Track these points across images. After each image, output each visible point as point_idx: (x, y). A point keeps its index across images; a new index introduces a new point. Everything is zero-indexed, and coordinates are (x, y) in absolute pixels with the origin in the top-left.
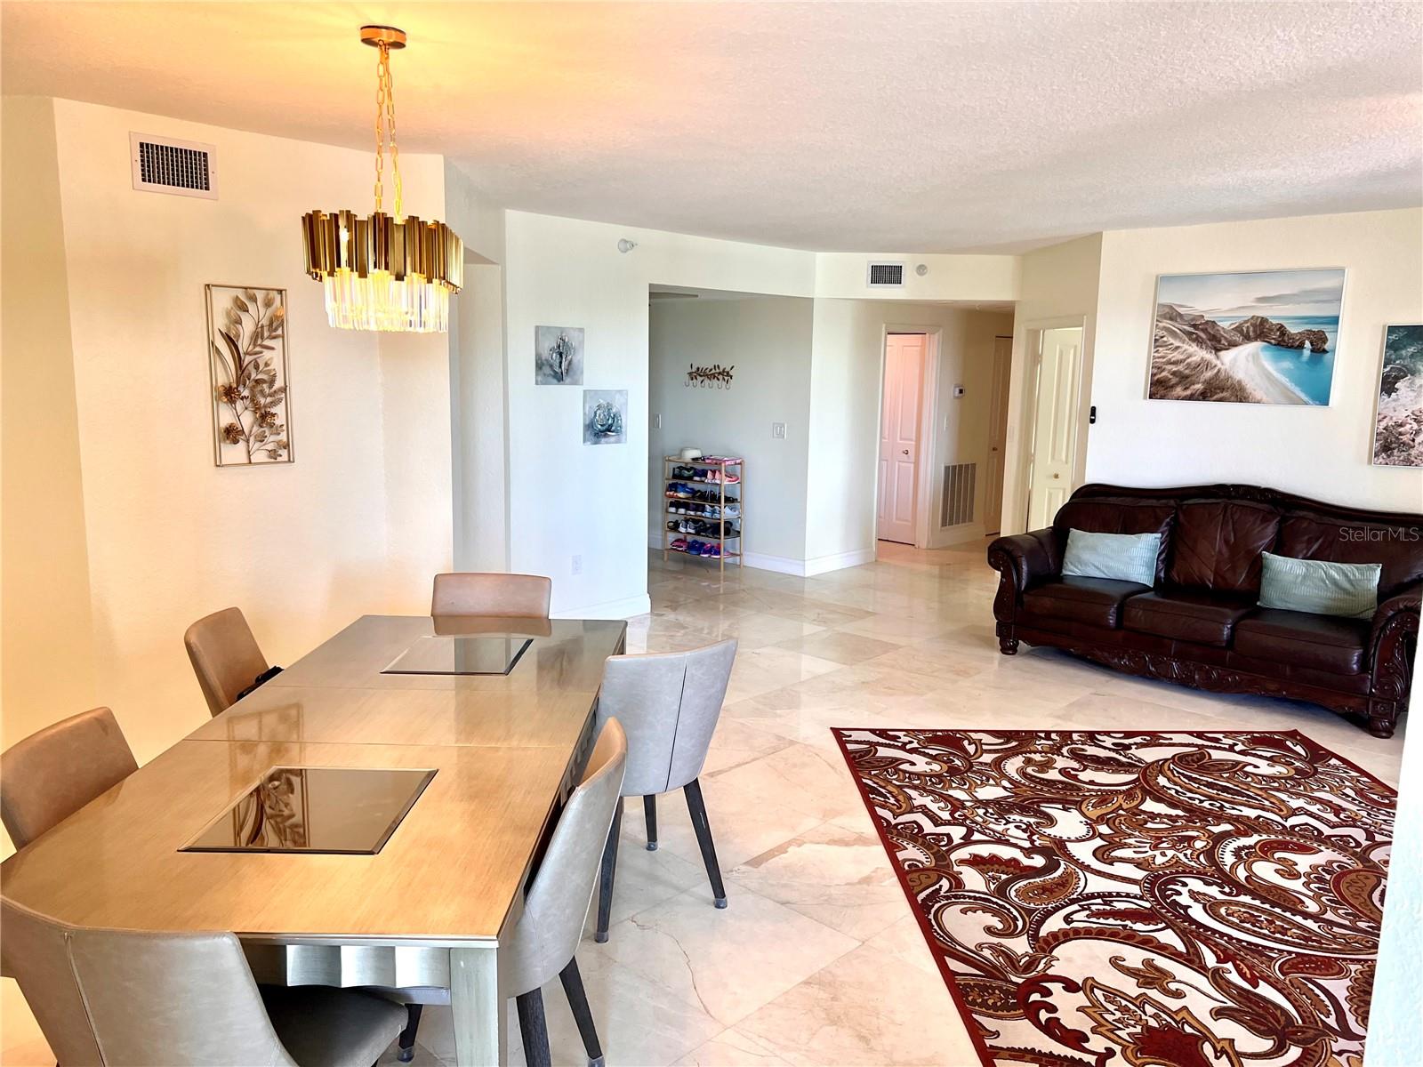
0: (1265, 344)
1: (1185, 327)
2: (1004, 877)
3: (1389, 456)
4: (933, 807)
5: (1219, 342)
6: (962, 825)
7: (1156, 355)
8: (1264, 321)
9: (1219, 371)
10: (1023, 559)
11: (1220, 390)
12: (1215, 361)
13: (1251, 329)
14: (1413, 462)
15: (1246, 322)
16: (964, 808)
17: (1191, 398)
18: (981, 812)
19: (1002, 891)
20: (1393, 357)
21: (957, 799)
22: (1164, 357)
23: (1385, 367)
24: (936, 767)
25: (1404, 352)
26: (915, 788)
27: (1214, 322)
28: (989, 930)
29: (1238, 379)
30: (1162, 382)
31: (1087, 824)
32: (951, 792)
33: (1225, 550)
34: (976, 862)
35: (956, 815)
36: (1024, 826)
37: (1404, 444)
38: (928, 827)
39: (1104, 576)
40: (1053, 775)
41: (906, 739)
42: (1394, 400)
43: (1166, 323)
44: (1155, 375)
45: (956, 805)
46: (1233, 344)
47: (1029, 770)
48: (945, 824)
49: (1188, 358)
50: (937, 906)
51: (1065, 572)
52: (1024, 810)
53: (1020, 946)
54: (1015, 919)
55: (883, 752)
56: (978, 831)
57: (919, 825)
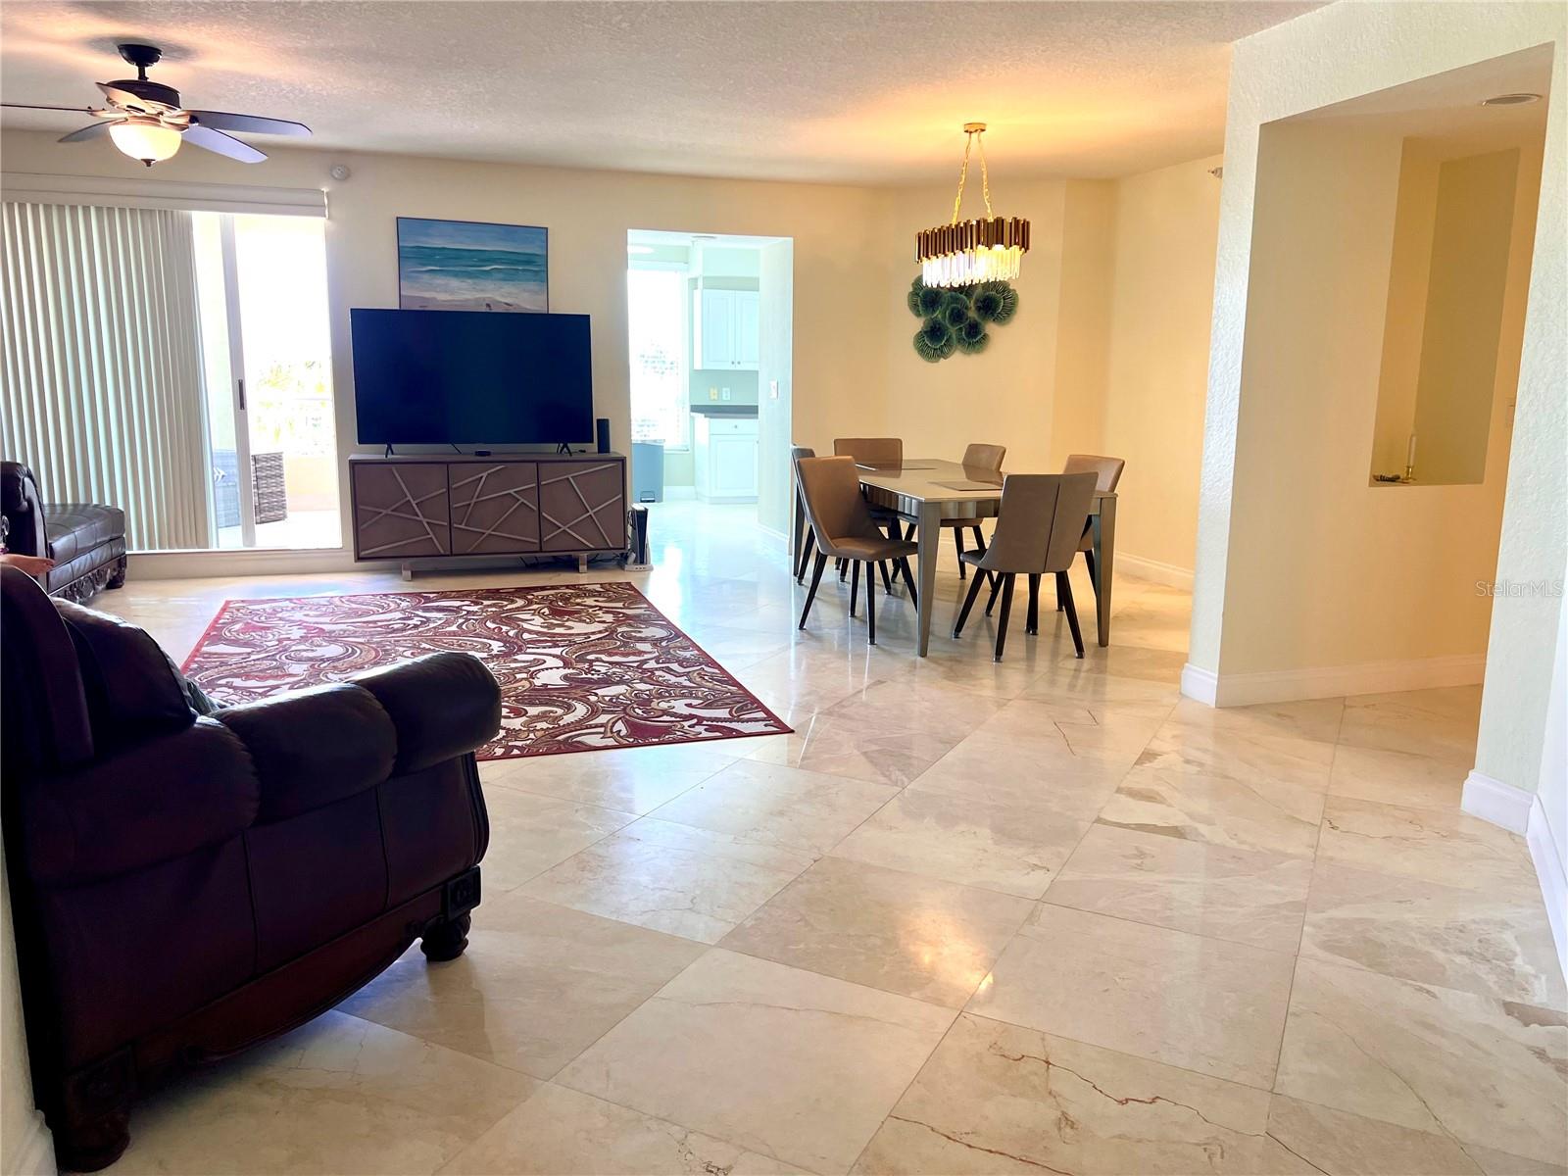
4: (669, 677)
18: (626, 677)
21: (646, 683)
26: (685, 687)
34: (641, 653)
35: (649, 674)
36: (592, 672)
41: (698, 729)
45: (648, 679)
52: (589, 681)
55: (723, 713)
56: (633, 667)
57: (681, 665)
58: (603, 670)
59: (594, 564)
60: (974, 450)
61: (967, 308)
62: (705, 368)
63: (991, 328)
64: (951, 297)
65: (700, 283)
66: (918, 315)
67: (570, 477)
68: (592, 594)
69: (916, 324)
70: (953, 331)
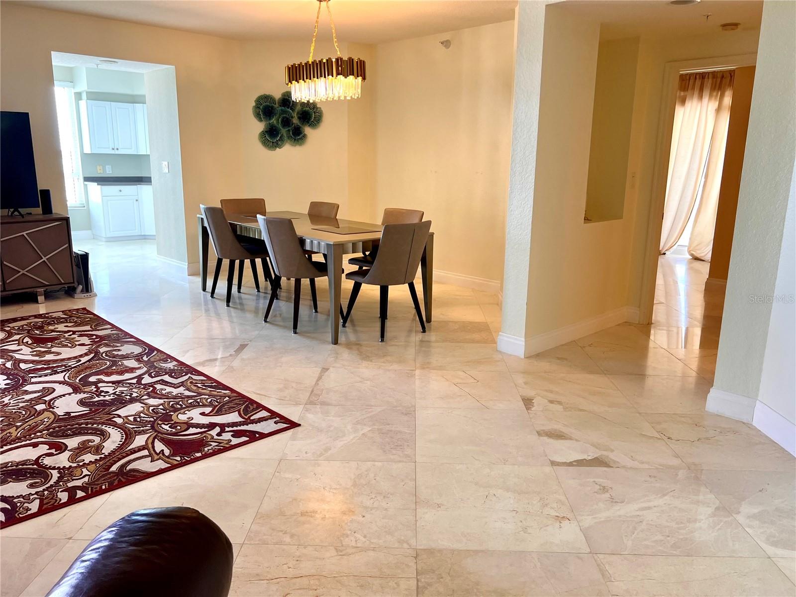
2: (114, 368)
4: (169, 389)
6: (146, 384)
16: (148, 394)
18: (135, 395)
19: (115, 362)
21: (154, 398)
26: (189, 397)
32: (161, 401)
34: (132, 370)
35: (151, 388)
36: (103, 394)
38: (167, 378)
40: (73, 443)
45: (154, 394)
47: (97, 440)
48: (157, 381)
52: (104, 404)
56: (134, 384)
57: (172, 377)
58: (111, 390)
59: (49, 296)
60: (314, 205)
61: (292, 117)
62: (93, 152)
63: (308, 130)
64: (282, 110)
65: (84, 96)
66: (260, 120)
67: (24, 233)
68: (59, 321)
69: (260, 126)
70: (284, 131)
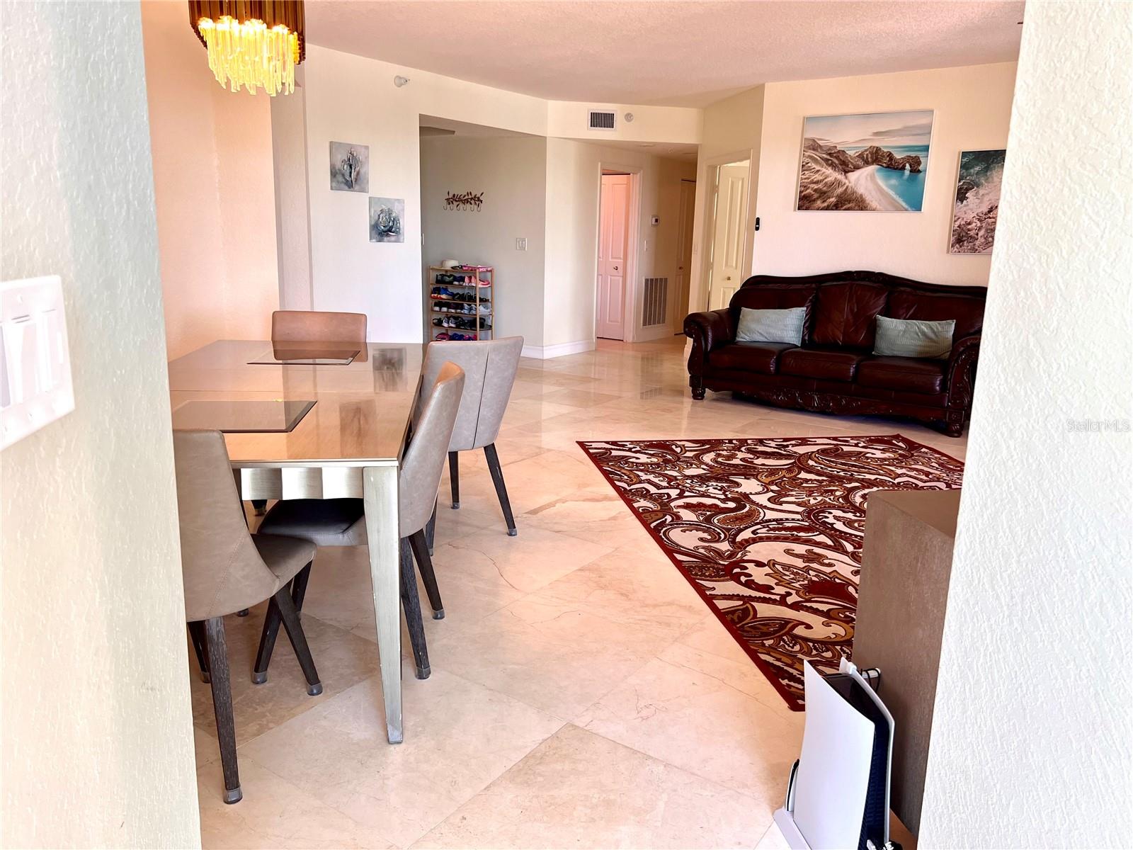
0: (879, 166)
1: (824, 156)
2: (708, 513)
3: (961, 247)
4: (656, 480)
5: (848, 166)
6: (676, 488)
7: (804, 177)
8: (878, 149)
9: (847, 187)
10: (709, 328)
11: (848, 202)
12: (844, 180)
13: (869, 156)
14: (977, 250)
15: (866, 151)
16: (677, 480)
17: (827, 208)
18: (689, 481)
19: (708, 520)
20: (965, 174)
22: (808, 178)
23: (959, 182)
24: (655, 460)
25: (972, 171)
26: (641, 471)
27: (844, 151)
28: (701, 539)
29: (860, 193)
30: (807, 197)
31: (762, 485)
32: (666, 472)
33: (850, 317)
34: (688, 506)
36: (719, 488)
37: (971, 237)
38: (653, 490)
39: (766, 340)
40: (735, 461)
41: (632, 446)
42: (965, 206)
43: (810, 153)
44: (802, 192)
45: (670, 479)
46: (857, 168)
47: (720, 459)
48: (665, 488)
49: (826, 178)
50: (664, 529)
51: (738, 339)
52: (717, 480)
53: (724, 546)
54: (719, 534)
55: (614, 453)
56: (688, 491)
57: (646, 490)
